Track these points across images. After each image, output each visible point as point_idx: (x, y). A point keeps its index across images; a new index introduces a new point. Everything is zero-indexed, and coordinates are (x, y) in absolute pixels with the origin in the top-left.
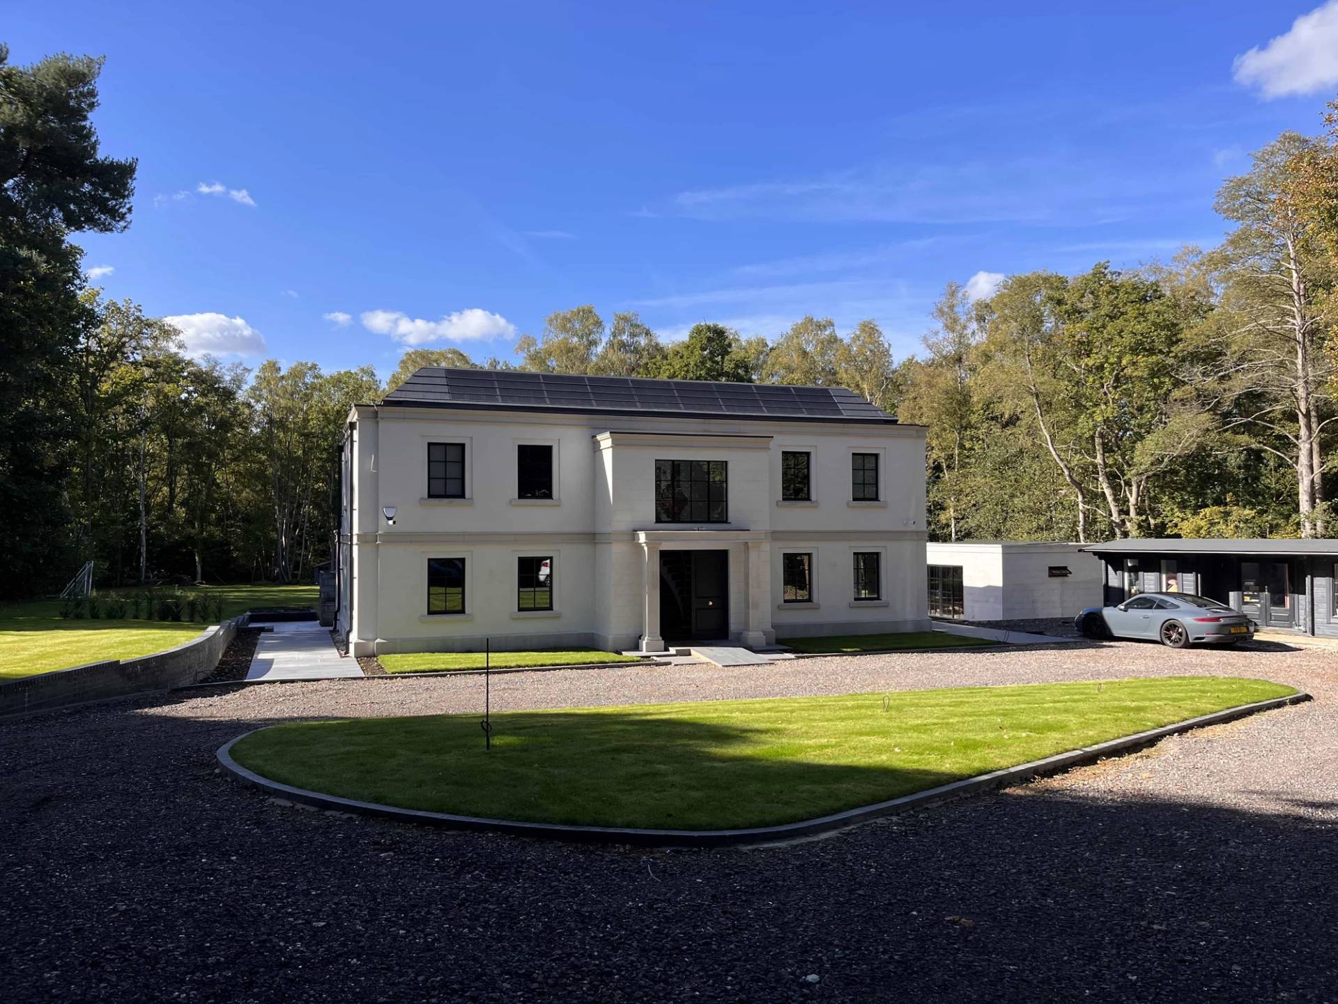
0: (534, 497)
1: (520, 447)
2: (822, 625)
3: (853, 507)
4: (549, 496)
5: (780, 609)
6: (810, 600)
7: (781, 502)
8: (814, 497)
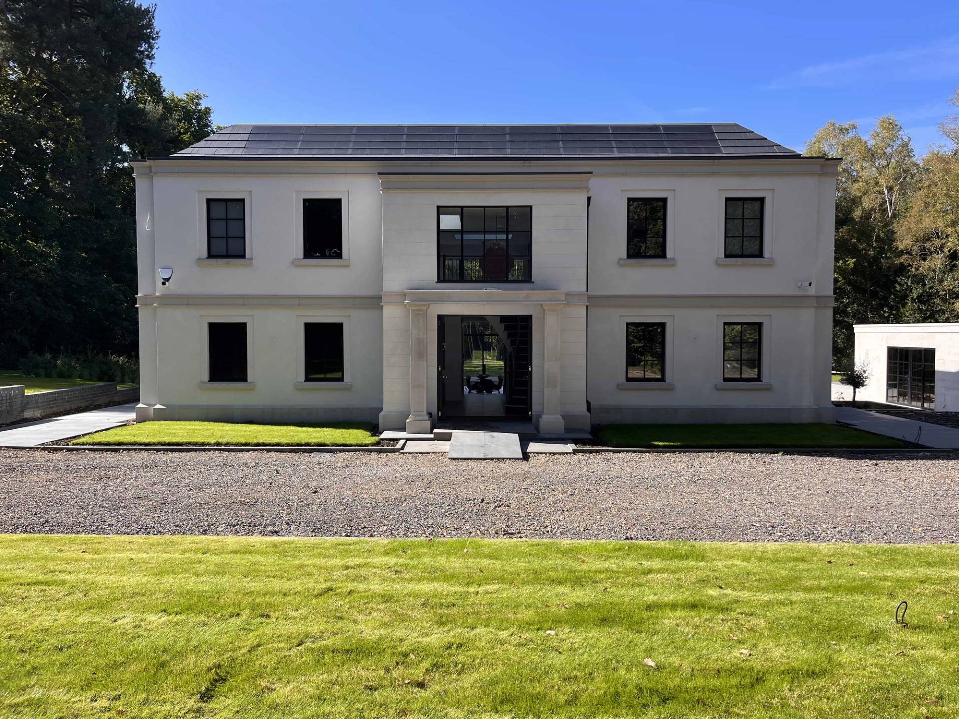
0: (323, 256)
1: (305, 201)
2: (675, 410)
3: (725, 265)
4: (339, 256)
5: (621, 390)
6: (663, 380)
7: (624, 259)
8: (670, 253)
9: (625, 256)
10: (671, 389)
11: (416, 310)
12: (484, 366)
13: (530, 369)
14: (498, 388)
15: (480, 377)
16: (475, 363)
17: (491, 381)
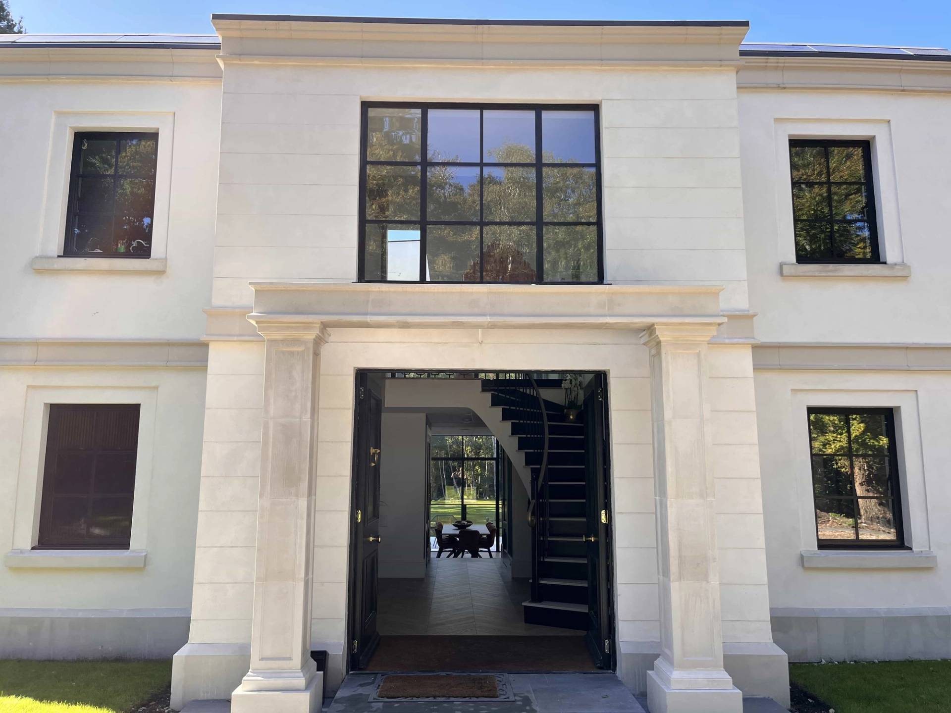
4: (146, 253)
6: (900, 543)
7: (793, 264)
8: (890, 250)
9: (793, 259)
10: (927, 566)
11: (283, 341)
12: (464, 507)
13: (604, 519)
14: (488, 543)
15: (459, 526)
16: (451, 502)
17: (477, 532)
